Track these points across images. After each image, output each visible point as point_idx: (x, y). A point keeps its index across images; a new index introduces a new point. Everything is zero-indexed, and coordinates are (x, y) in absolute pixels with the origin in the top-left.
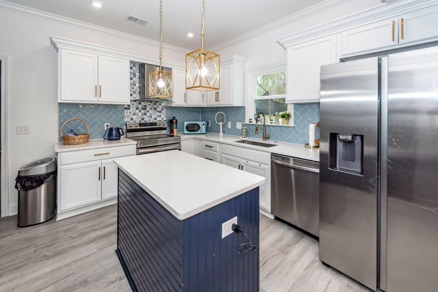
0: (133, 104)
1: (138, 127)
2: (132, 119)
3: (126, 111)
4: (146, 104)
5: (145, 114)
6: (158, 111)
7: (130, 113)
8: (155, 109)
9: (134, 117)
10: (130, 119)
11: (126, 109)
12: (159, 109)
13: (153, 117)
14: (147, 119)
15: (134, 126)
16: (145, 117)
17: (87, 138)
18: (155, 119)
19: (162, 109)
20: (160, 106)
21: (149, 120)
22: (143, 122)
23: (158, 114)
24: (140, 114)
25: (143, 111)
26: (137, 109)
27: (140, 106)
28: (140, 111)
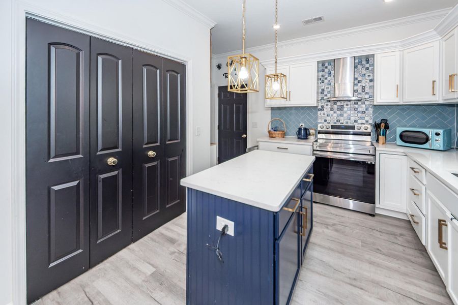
0: (327, 105)
1: (330, 129)
2: (325, 121)
3: (319, 112)
4: (342, 104)
5: (342, 115)
6: (359, 112)
7: (324, 114)
8: (356, 109)
9: (328, 118)
10: (323, 120)
11: (320, 110)
12: (360, 109)
13: (353, 119)
14: (344, 121)
15: (325, 128)
16: (342, 118)
17: (284, 135)
18: (356, 121)
19: (367, 110)
20: (364, 106)
21: (347, 123)
22: (338, 124)
23: (360, 115)
24: (335, 115)
25: (338, 112)
26: (332, 109)
27: (336, 106)
28: (335, 112)
